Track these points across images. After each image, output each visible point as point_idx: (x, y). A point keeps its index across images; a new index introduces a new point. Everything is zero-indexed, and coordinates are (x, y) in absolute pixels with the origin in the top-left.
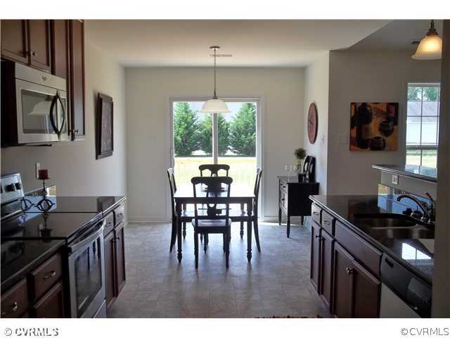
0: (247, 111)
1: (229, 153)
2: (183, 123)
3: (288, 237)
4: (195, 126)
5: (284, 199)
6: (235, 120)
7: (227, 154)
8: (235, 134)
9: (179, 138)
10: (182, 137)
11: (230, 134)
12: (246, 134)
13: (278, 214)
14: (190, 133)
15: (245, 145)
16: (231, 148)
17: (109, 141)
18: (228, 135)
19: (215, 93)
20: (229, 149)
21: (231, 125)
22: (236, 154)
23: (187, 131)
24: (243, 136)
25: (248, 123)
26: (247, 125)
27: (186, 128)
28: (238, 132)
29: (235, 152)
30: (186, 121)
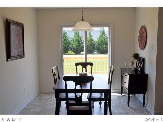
0: (102, 36)
1: (95, 53)
2: (77, 41)
3: (128, 106)
4: (82, 43)
5: (125, 82)
6: (97, 40)
7: (94, 53)
8: (97, 45)
9: (75, 47)
10: (76, 47)
11: (96, 45)
12: (102, 46)
13: (120, 88)
14: (80, 45)
15: (101, 50)
16: (96, 51)
17: (22, 49)
18: (95, 46)
19: (83, 17)
20: (95, 51)
21: (96, 42)
22: (98, 53)
23: (79, 45)
24: (101, 46)
25: (103, 41)
26: (102, 42)
27: (78, 43)
28: (99, 44)
29: (97, 52)
30: (78, 41)
